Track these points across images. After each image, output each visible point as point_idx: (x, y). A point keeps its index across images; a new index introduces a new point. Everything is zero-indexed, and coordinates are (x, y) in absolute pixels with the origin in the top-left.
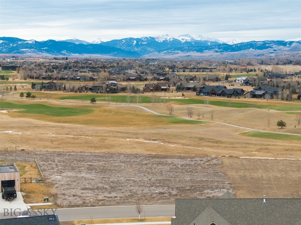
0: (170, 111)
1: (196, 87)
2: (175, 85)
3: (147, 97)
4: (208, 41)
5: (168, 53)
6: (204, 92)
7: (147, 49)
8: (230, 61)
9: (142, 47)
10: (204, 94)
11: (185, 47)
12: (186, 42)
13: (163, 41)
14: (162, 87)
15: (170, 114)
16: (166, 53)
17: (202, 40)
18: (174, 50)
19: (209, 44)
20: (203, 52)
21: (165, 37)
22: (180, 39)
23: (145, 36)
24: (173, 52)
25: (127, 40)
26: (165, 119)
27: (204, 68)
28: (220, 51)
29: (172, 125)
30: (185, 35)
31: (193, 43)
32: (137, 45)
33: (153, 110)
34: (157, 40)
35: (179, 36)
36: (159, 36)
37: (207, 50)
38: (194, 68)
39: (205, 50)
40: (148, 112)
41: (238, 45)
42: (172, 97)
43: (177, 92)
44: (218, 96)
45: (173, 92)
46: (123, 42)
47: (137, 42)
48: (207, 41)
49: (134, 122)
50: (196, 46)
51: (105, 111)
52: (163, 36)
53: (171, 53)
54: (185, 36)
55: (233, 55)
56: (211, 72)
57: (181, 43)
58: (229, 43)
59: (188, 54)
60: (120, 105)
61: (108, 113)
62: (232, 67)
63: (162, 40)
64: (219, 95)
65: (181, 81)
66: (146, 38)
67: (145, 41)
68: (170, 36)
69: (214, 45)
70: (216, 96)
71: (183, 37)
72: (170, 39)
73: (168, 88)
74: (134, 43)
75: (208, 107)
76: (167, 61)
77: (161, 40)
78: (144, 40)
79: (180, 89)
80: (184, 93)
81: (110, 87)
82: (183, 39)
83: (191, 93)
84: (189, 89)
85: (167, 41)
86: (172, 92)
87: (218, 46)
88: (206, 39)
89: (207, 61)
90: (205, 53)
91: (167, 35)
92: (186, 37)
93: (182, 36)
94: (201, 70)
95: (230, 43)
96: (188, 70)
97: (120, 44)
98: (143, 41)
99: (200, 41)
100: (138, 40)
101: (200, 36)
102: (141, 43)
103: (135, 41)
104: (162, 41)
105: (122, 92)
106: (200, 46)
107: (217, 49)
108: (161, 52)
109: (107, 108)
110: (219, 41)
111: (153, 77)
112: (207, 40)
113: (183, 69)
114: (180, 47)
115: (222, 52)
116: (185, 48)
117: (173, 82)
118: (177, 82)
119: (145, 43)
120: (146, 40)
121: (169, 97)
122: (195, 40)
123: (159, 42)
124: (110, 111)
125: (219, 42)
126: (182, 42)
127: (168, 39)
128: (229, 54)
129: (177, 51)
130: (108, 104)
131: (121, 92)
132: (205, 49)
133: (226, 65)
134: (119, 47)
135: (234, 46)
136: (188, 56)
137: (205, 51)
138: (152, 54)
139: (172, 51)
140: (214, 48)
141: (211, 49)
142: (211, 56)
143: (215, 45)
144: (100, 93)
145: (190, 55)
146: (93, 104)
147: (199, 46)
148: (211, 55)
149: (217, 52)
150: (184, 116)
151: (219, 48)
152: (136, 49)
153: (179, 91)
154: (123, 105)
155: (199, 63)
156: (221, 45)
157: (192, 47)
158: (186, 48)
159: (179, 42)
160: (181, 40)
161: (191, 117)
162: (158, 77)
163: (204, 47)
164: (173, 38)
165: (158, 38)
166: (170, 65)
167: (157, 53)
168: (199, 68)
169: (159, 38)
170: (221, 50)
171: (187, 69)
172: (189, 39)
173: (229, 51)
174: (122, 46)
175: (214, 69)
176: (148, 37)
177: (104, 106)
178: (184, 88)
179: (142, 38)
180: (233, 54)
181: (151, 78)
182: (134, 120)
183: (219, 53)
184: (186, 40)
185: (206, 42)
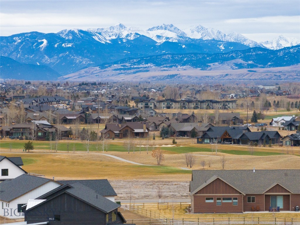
0: (159, 159)
1: (196, 131)
2: (156, 128)
3: (113, 145)
4: (220, 41)
5: (124, 69)
6: (211, 137)
7: (73, 59)
8: (267, 88)
9: (61, 55)
10: (210, 141)
11: (165, 54)
12: (168, 44)
13: (112, 40)
14: (136, 131)
15: (159, 164)
16: (120, 69)
17: (205, 39)
18: (139, 63)
19: (222, 47)
20: (208, 66)
21: (116, 31)
22: (152, 35)
23: (68, 29)
24: (135, 66)
25: (25, 37)
26: (152, 169)
27: (211, 101)
28: (248, 65)
29: (164, 175)
30: (163, 26)
31: (184, 46)
32: (50, 50)
33: (129, 160)
34: (97, 39)
35: (150, 30)
36: (102, 29)
37: (216, 63)
38: (189, 101)
39: (211, 62)
40: (123, 162)
41: (291, 50)
42: (155, 145)
43: (163, 139)
44: (234, 143)
45: (156, 138)
46: (15, 41)
47: (49, 42)
48: (217, 41)
49: (106, 172)
50: (192, 54)
51: (54, 161)
52: (112, 28)
53: (130, 69)
54: (165, 29)
55: (278, 74)
56: (225, 108)
57: (155, 46)
58: (268, 46)
59: (173, 71)
60: (74, 153)
61: (60, 164)
62: (271, 99)
63: (110, 38)
64: (237, 142)
65: (167, 120)
66: (72, 32)
67: (69, 41)
68: (128, 29)
69: (232, 52)
70: (231, 144)
71: (159, 32)
72: (128, 35)
73: (147, 131)
74: (42, 45)
75: (217, 155)
76: (127, 88)
77: (108, 38)
78: (67, 38)
79: (167, 134)
80: (176, 141)
81: (42, 129)
82: (159, 37)
83: (188, 140)
84: (183, 134)
85: (121, 40)
86: (154, 139)
87: (244, 52)
88: (214, 36)
89: (217, 86)
90: (210, 70)
91: (121, 26)
92: (167, 31)
93: (158, 28)
94: (204, 105)
95: (272, 46)
96: (178, 105)
97: (7, 46)
98: (63, 41)
99: (201, 40)
100: (52, 38)
101: (200, 29)
102: (60, 46)
103: (45, 41)
104: (108, 42)
105: (65, 139)
106: (200, 54)
107: (240, 61)
108: (106, 67)
109: (55, 158)
110: (245, 40)
111: (111, 115)
112: (216, 38)
113: (166, 104)
114: (152, 54)
115: (252, 66)
116: (164, 57)
117: (154, 123)
118: (161, 123)
119: (68, 46)
120: (71, 37)
121: (150, 145)
122: (189, 38)
123: (103, 42)
124: (63, 161)
125: (245, 43)
126: (156, 42)
127: (123, 36)
128: (268, 72)
129: (145, 66)
130: (55, 153)
131: (62, 139)
132: (214, 61)
133: (258, 96)
134: (6, 55)
135: (281, 54)
136: (173, 76)
137: (211, 64)
138: (86, 72)
139: (134, 64)
140: (233, 58)
141: (227, 59)
142: (227, 78)
143: (236, 52)
144: (27, 139)
145: (176, 75)
146: (29, 152)
147: (197, 54)
148: (227, 75)
149: (240, 66)
150: (180, 166)
151: (246, 59)
152: (47, 60)
153: (167, 138)
154: (79, 153)
155: (198, 92)
156: (249, 50)
157: (180, 55)
158: (166, 57)
159: (150, 43)
160: (155, 39)
161: (191, 167)
162: (120, 116)
163: (209, 55)
164: (137, 34)
165: (100, 34)
166: (136, 95)
167: (98, 68)
168: (199, 101)
169: (103, 34)
170: (250, 62)
171: (176, 102)
172: (173, 36)
173: (270, 66)
174: (13, 52)
175: (231, 104)
176: (76, 31)
177: (48, 155)
178: (174, 133)
179: (62, 32)
180: (280, 72)
181: (108, 117)
182: (106, 170)
183: (244, 71)
184: (167, 38)
185: (215, 43)
